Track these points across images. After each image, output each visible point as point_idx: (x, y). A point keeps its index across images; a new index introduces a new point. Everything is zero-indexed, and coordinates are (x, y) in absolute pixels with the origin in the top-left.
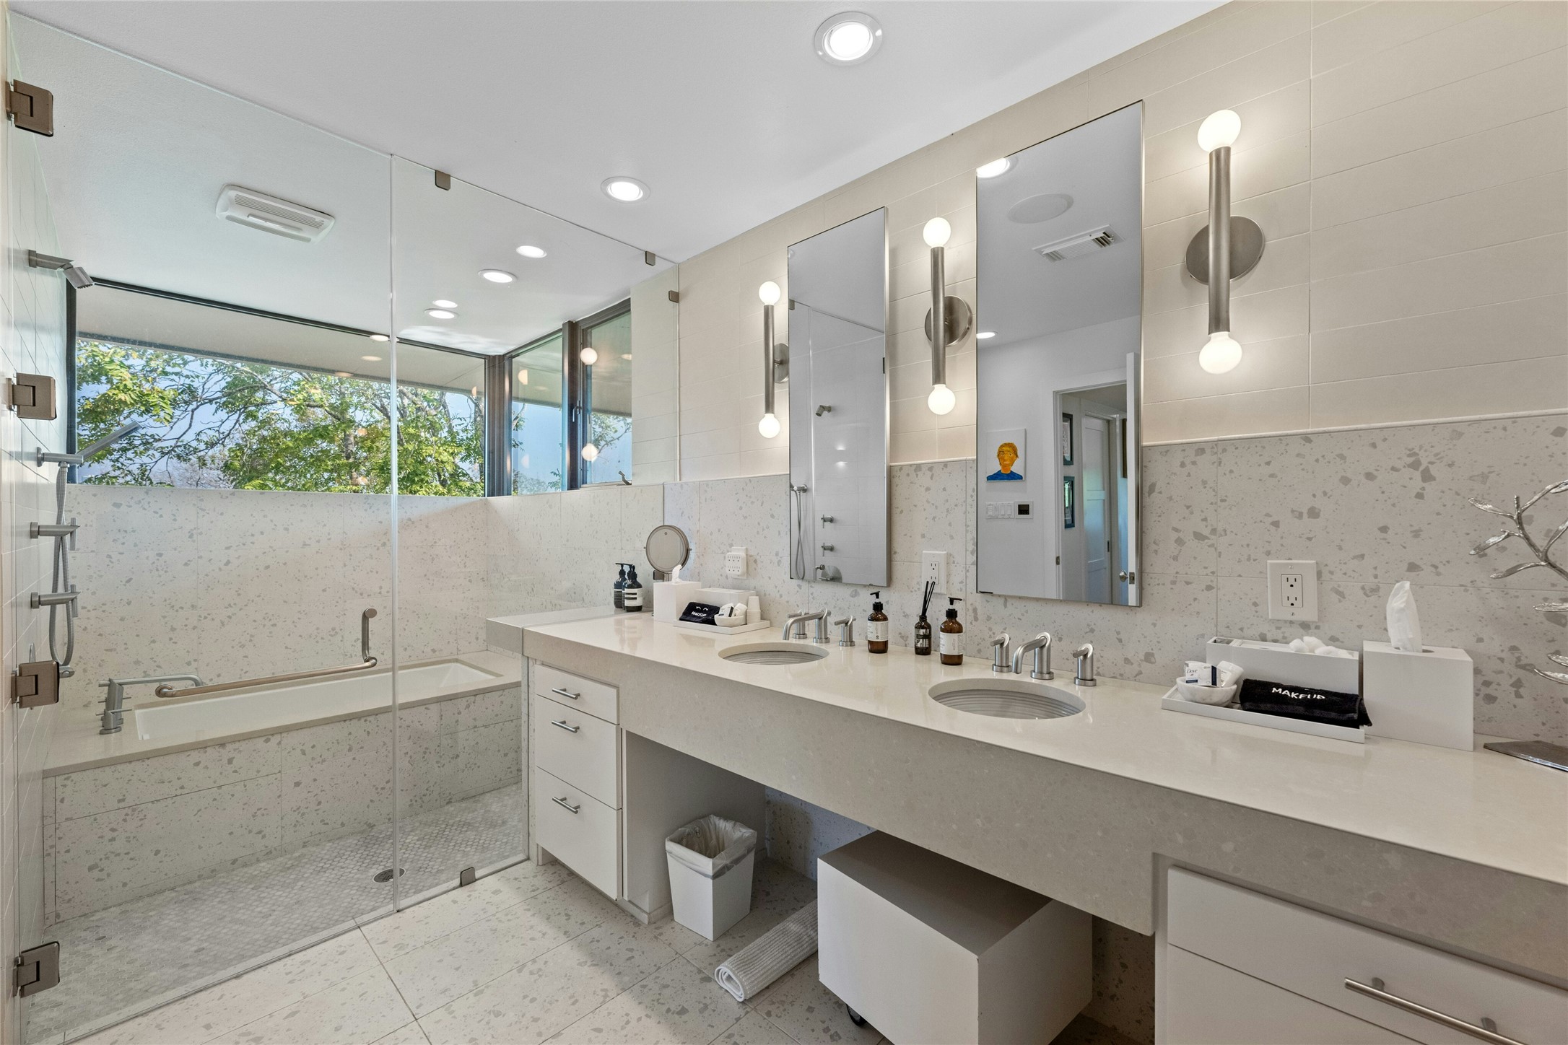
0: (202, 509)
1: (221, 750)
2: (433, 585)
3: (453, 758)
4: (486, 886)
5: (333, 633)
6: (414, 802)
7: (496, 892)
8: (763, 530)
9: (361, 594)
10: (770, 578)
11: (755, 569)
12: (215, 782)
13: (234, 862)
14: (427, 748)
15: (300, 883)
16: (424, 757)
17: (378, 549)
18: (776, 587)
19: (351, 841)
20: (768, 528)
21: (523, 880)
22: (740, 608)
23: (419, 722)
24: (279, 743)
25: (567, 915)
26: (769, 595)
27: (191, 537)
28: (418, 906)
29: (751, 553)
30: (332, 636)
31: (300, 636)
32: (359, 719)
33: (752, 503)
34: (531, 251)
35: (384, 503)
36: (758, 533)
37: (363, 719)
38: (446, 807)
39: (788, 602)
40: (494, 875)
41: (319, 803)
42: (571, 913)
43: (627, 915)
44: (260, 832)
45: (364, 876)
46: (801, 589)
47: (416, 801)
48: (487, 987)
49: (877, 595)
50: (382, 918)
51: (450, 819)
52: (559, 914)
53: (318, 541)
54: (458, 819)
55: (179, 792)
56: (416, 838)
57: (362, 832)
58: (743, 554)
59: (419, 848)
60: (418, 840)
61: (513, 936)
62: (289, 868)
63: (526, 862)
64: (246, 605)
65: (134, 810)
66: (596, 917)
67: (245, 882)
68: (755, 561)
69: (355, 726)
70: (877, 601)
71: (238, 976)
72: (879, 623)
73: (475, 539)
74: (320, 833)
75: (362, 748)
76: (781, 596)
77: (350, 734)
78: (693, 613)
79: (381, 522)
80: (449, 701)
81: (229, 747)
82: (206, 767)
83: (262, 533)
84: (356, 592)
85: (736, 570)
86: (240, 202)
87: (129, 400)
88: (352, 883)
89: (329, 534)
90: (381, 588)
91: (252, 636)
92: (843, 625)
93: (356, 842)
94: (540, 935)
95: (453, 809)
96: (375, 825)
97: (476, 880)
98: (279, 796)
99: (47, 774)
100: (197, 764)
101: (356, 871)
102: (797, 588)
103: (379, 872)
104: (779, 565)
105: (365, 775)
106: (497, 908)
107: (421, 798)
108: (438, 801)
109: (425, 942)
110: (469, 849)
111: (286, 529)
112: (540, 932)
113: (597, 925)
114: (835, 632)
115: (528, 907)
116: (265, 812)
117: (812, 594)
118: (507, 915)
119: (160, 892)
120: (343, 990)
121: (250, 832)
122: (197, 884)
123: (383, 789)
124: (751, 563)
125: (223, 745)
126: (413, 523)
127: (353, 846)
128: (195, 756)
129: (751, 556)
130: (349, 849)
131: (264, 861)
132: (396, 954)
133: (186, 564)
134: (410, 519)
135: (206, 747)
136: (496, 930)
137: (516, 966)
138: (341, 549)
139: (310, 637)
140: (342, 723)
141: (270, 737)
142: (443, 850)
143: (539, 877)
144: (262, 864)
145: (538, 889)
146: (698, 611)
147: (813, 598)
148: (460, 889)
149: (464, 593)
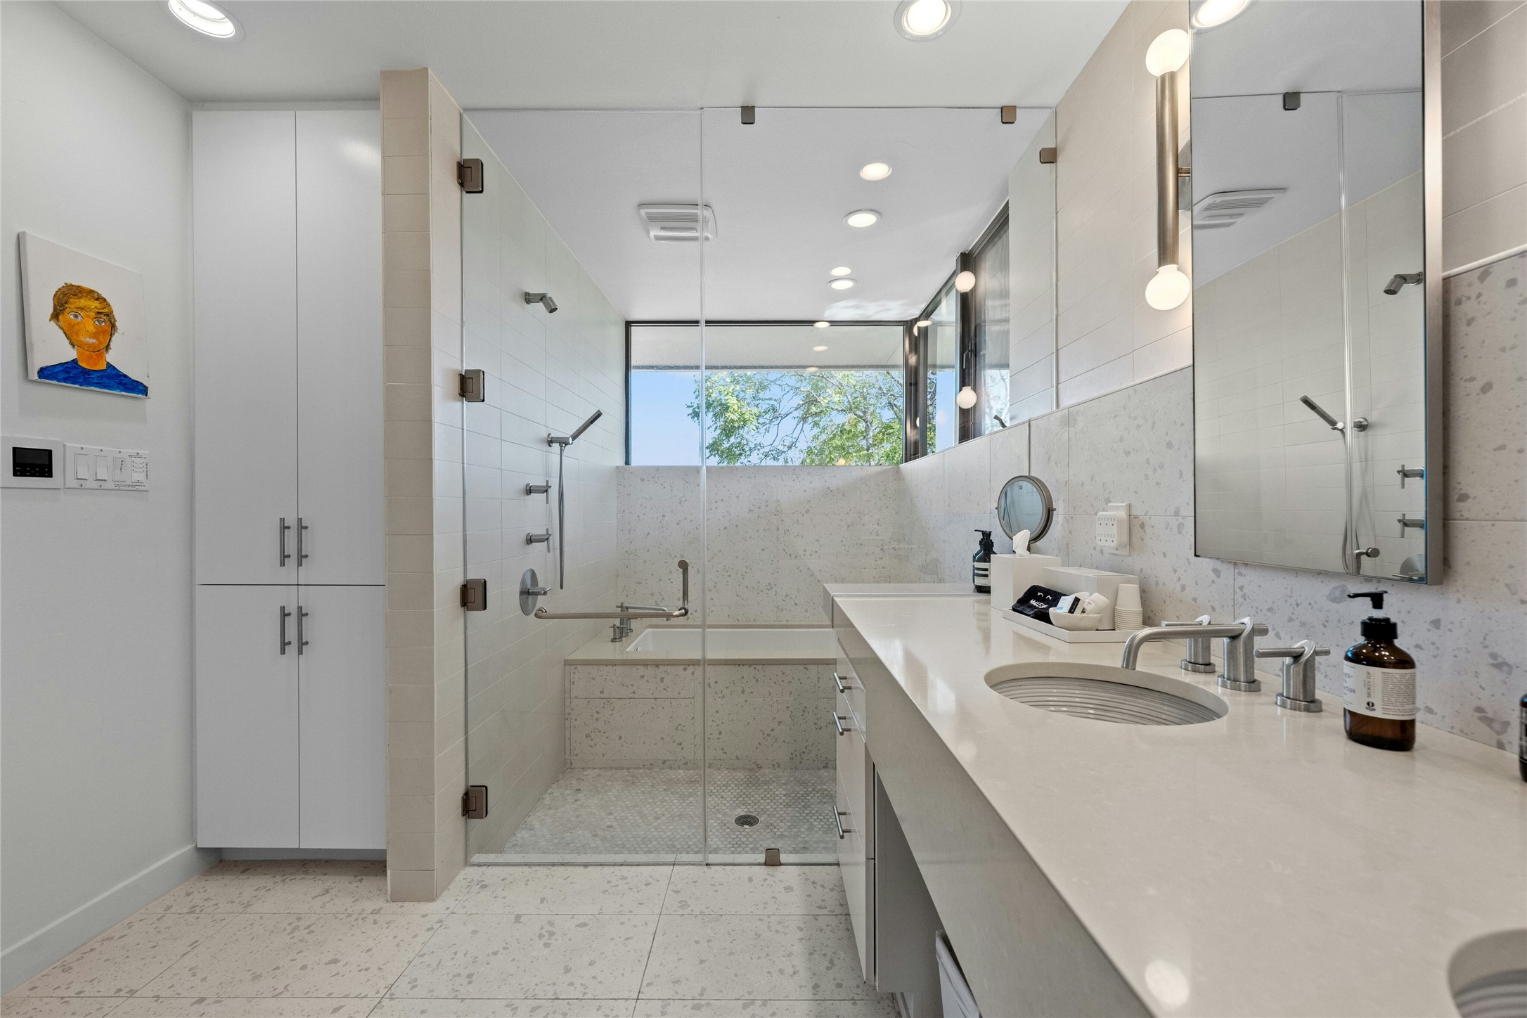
0: (687, 482)
1: (656, 669)
2: (848, 551)
3: (829, 723)
4: (788, 875)
5: (769, 587)
6: (794, 756)
7: (788, 889)
8: (1155, 471)
9: (790, 555)
10: (1165, 555)
11: (1142, 540)
12: (653, 694)
13: (664, 762)
14: (805, 707)
15: (691, 799)
16: (803, 715)
17: (803, 515)
18: (1175, 571)
19: (741, 775)
20: (1162, 466)
21: (819, 887)
22: (1093, 600)
23: (799, 680)
24: (693, 673)
25: (831, 962)
26: (1164, 584)
27: (680, 503)
28: (723, 867)
29: (1135, 513)
30: (768, 590)
31: (747, 587)
32: (750, 666)
33: (1138, 426)
34: (875, 171)
35: (808, 473)
36: (1147, 477)
37: (753, 667)
38: (822, 771)
39: (1195, 600)
40: (799, 867)
41: (720, 733)
42: (836, 961)
43: (894, 1008)
44: (680, 744)
45: (730, 813)
46: (1219, 576)
47: (796, 756)
48: (708, 1005)
49: (1377, 600)
50: (693, 864)
51: (819, 785)
52: (825, 955)
53: (759, 508)
54: (825, 787)
55: (632, 695)
56: (784, 792)
57: (751, 770)
58: (1122, 514)
59: (781, 804)
60: (785, 795)
61: (768, 955)
62: (692, 782)
63: (835, 867)
64: (712, 558)
65: (608, 702)
66: (858, 987)
67: (664, 782)
68: (1142, 526)
69: (746, 670)
70: (1378, 614)
71: (586, 865)
72: (1377, 671)
73: (887, 507)
74: (720, 760)
75: (752, 693)
76: (1183, 588)
77: (743, 677)
78: (1033, 602)
79: (805, 491)
80: (826, 666)
81: (661, 668)
82: (647, 681)
83: (722, 500)
84: (786, 553)
85: (1110, 540)
86: (653, 219)
87: (736, 418)
88: (719, 816)
89: (767, 501)
90: (805, 551)
91: (716, 583)
92: (1288, 660)
93: (743, 777)
94: (791, 971)
95: (826, 774)
96: (762, 767)
97: (781, 864)
98: (693, 718)
99: (567, 663)
100: (642, 677)
101: (729, 805)
102: (1212, 576)
103: (743, 814)
104: (1180, 532)
105: (754, 718)
106: (777, 909)
107: (800, 755)
108: (816, 763)
109: (701, 912)
110: (816, 823)
111: (738, 497)
112: (793, 966)
113: (853, 999)
114: (1272, 674)
115: (802, 926)
116: (684, 728)
117: (1241, 588)
118: (780, 923)
119: (622, 769)
120: (623, 923)
121: (674, 741)
122: (641, 771)
123: (768, 735)
124: (1134, 527)
125: (657, 666)
126: (831, 491)
127: (739, 780)
128: (641, 670)
129: (1136, 517)
130: (736, 782)
131: (683, 769)
132: (676, 911)
133: (678, 524)
134: (828, 488)
135: (648, 665)
136: (759, 936)
137: (747, 997)
138: (775, 515)
139: (753, 589)
140: (737, 666)
141: (687, 666)
142: (797, 815)
143: (835, 893)
144: (681, 771)
145: (826, 907)
146: (1038, 599)
147: (1244, 597)
148: (763, 867)
149: (876, 561)
